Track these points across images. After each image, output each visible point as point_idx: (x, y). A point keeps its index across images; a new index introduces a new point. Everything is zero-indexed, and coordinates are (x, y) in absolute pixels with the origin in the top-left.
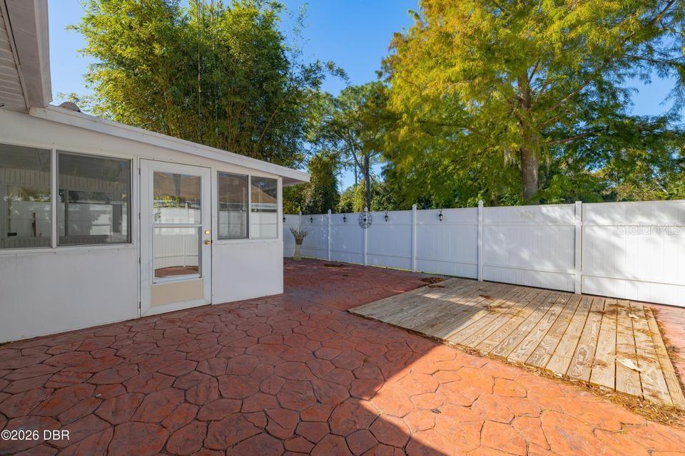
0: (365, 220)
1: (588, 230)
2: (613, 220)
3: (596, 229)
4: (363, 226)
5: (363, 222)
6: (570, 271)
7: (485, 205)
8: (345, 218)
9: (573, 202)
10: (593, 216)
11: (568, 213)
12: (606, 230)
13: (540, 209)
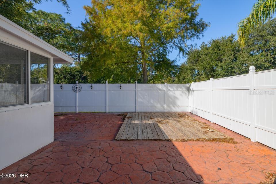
0: (77, 88)
1: (168, 92)
2: (174, 89)
3: (170, 92)
4: (75, 91)
5: (76, 89)
6: (164, 105)
7: (138, 83)
8: (61, 87)
9: (164, 83)
10: (169, 88)
11: (163, 87)
12: (172, 92)
13: (156, 85)
